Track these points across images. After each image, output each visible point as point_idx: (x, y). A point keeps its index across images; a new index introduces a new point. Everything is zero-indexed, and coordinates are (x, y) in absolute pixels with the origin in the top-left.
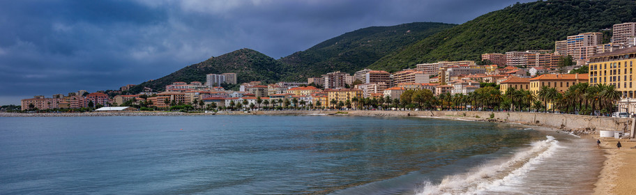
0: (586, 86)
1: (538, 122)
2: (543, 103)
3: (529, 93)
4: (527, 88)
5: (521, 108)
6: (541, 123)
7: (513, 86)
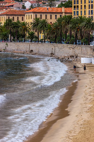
0: (70, 17)
1: (32, 51)
2: (36, 34)
3: (24, 24)
4: (23, 20)
5: (18, 38)
6: (34, 52)
7: (11, 17)
